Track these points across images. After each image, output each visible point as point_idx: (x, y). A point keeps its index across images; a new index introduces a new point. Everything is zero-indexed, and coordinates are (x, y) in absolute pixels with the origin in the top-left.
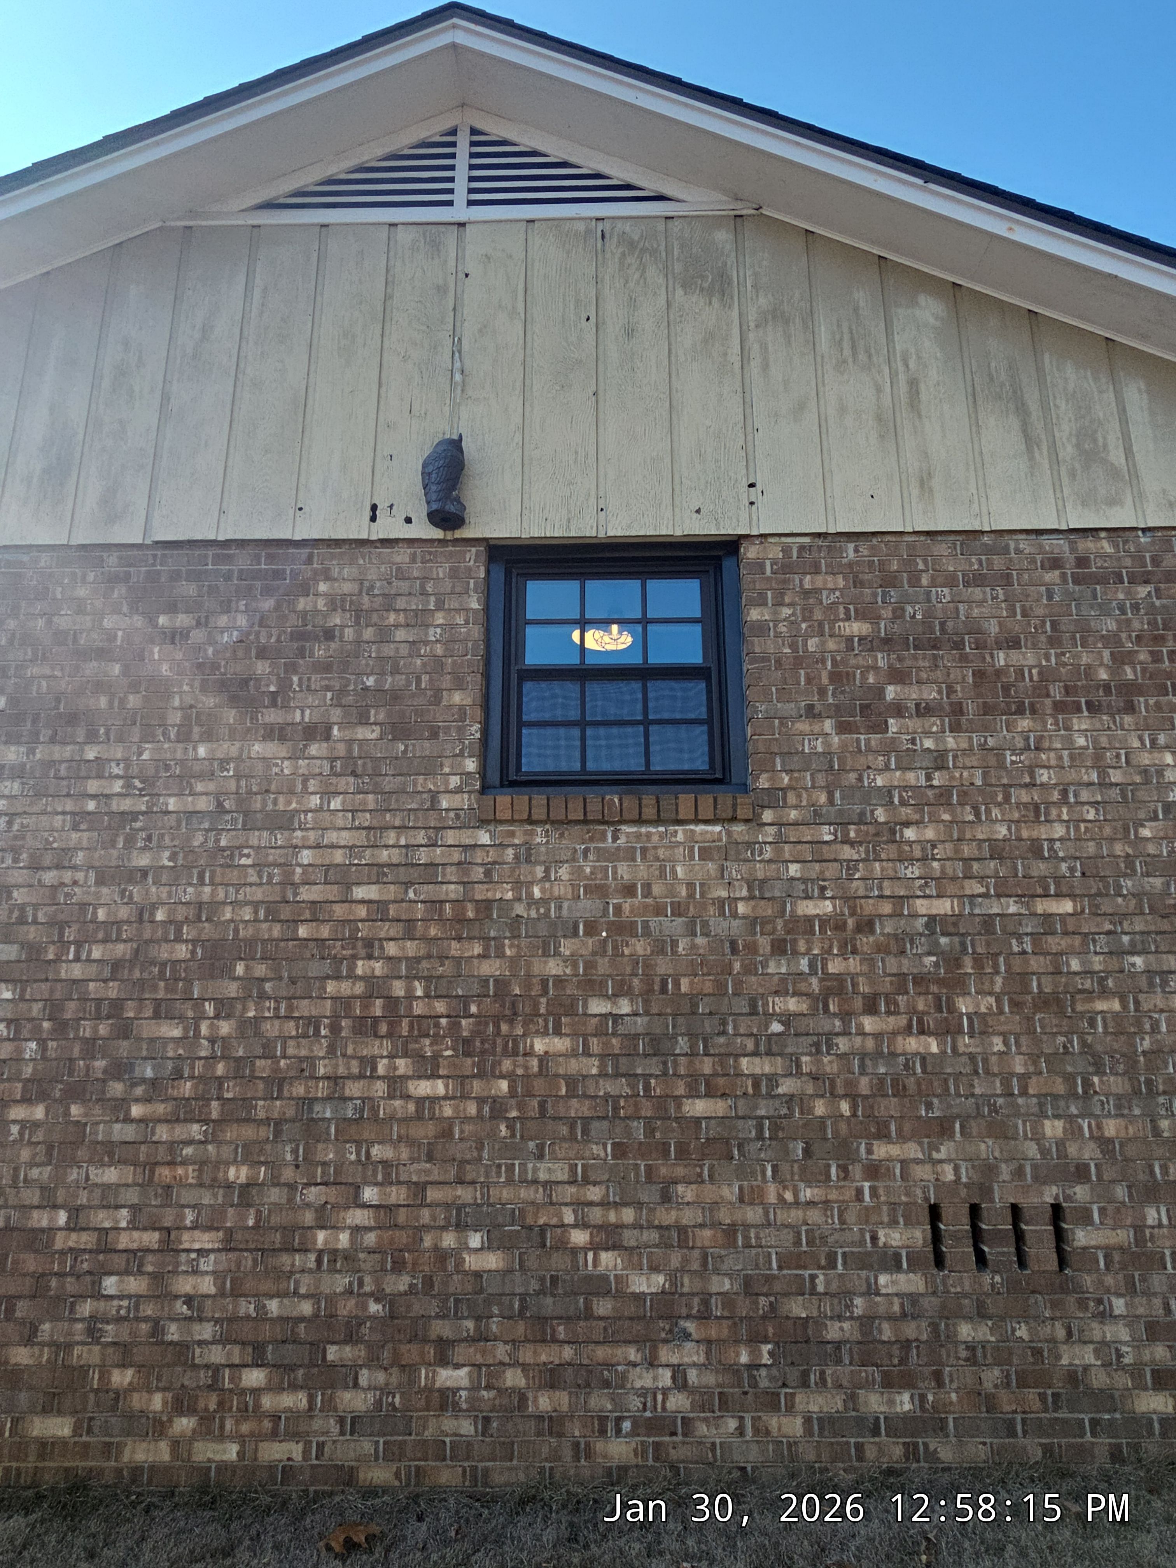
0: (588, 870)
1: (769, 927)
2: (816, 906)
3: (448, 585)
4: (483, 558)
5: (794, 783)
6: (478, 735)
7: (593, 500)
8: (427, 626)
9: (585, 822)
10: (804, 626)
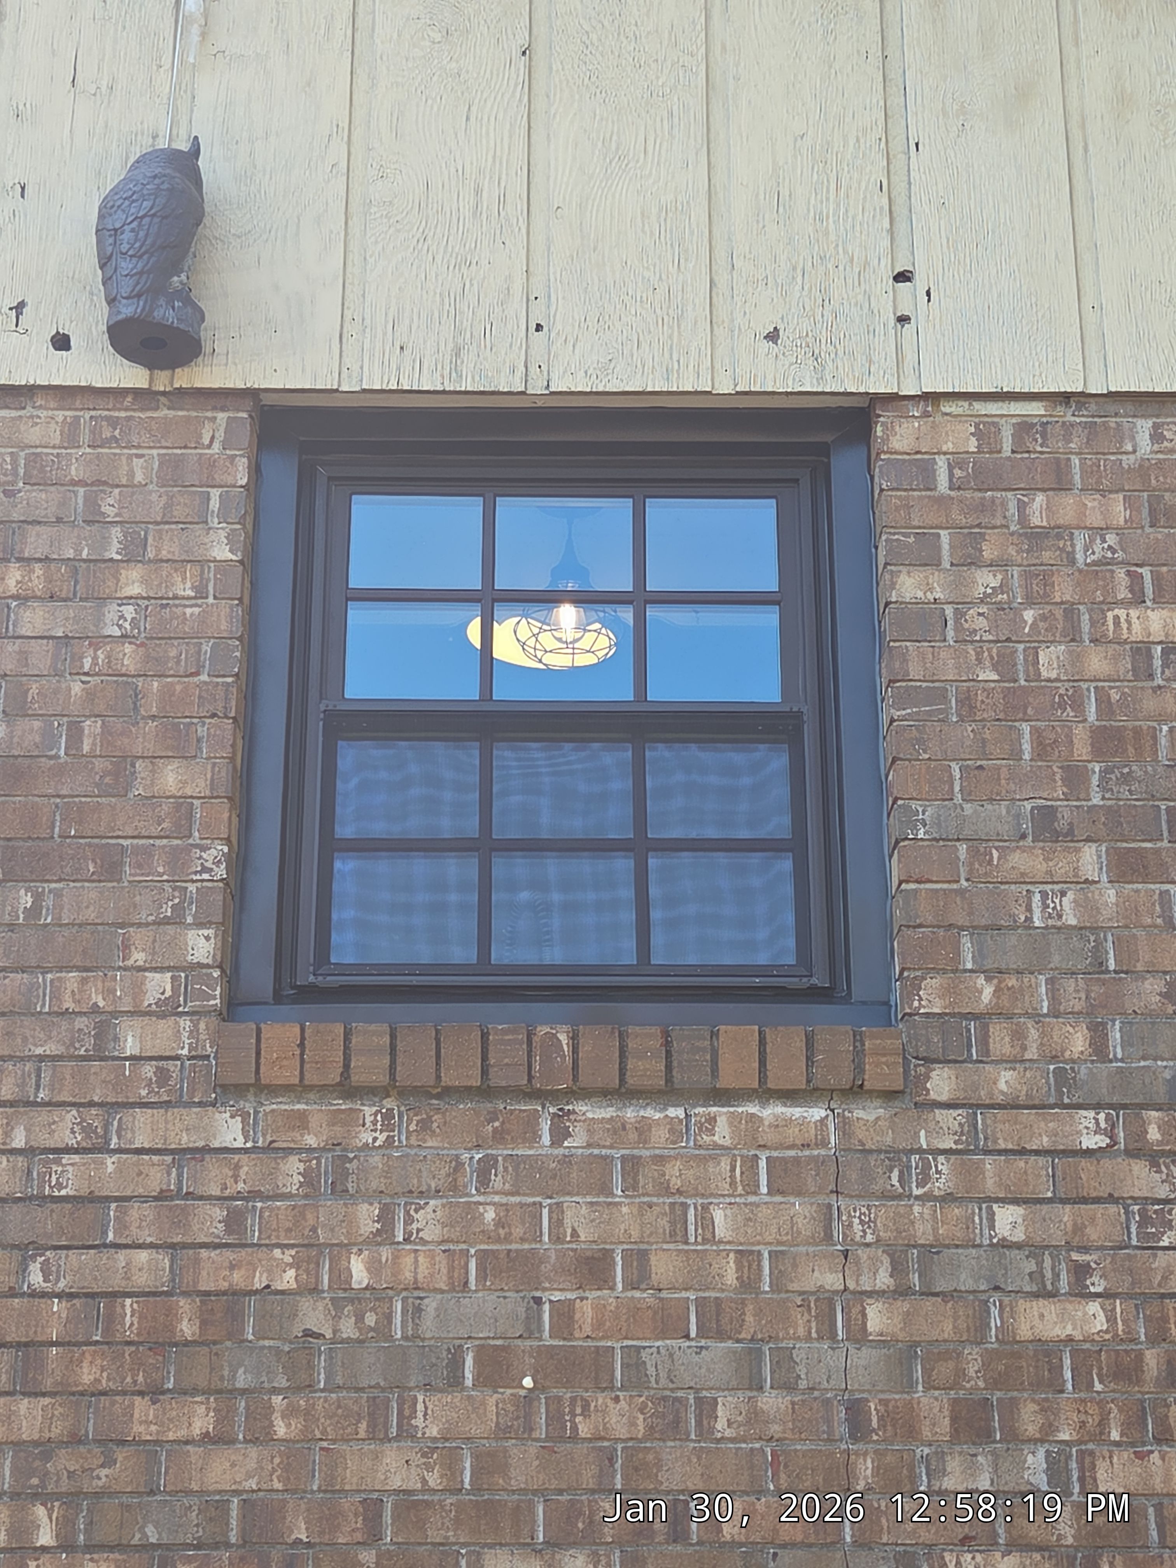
0: (490, 1215)
1: (945, 1369)
2: (1063, 1317)
3: (157, 499)
4: (245, 435)
5: (1005, 1002)
6: (221, 872)
7: (517, 305)
8: (103, 600)
9: (486, 1092)
10: (1029, 615)
